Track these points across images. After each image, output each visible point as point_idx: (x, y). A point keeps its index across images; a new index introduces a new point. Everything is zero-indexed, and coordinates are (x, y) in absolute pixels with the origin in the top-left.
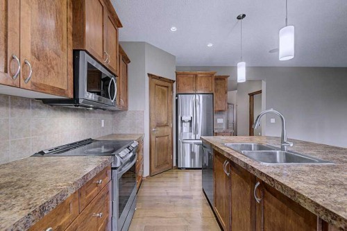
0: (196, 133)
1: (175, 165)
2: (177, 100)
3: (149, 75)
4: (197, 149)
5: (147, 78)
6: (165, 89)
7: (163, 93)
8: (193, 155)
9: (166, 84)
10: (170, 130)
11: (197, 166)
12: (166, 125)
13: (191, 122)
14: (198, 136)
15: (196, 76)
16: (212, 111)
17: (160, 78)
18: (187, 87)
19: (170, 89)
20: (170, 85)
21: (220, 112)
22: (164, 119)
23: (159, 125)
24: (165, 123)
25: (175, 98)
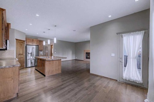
0: (33, 56)
1: (25, 67)
2: (26, 47)
3: (16, 39)
4: (33, 61)
5: (15, 40)
6: (22, 43)
7: (21, 45)
8: (32, 63)
9: (22, 42)
10: (23, 56)
11: (33, 66)
12: (22, 55)
13: (31, 53)
14: (34, 57)
15: (33, 40)
16: (38, 50)
17: (20, 40)
18: (30, 43)
19: (23, 43)
20: (23, 42)
21: (41, 50)
22: (21, 52)
23: (20, 54)
24: (22, 54)
25: (25, 46)
